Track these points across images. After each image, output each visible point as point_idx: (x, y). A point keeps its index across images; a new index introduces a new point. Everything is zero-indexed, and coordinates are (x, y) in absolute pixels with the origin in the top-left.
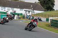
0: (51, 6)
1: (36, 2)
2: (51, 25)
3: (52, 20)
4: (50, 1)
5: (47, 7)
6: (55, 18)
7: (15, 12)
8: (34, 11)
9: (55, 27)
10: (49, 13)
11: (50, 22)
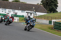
0: (54, 7)
1: (38, 4)
2: (54, 28)
3: (55, 22)
4: (54, 3)
5: (50, 8)
6: (58, 20)
7: (16, 14)
8: (36, 13)
9: (58, 30)
10: (52, 15)
11: (53, 25)
